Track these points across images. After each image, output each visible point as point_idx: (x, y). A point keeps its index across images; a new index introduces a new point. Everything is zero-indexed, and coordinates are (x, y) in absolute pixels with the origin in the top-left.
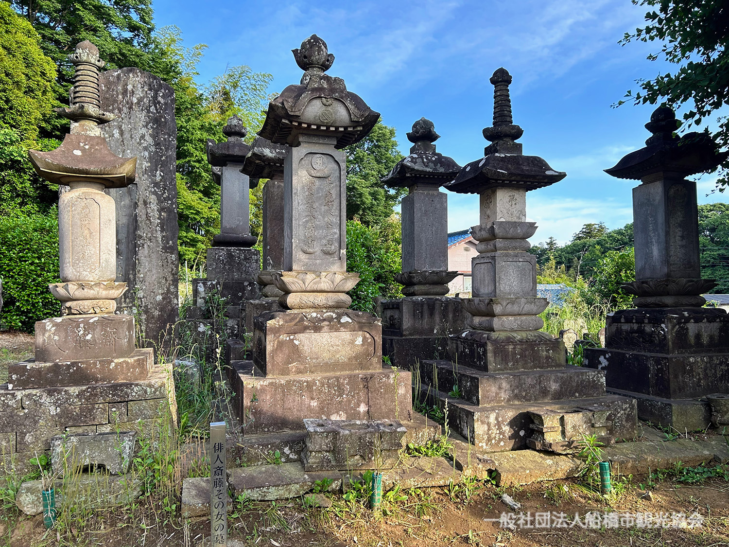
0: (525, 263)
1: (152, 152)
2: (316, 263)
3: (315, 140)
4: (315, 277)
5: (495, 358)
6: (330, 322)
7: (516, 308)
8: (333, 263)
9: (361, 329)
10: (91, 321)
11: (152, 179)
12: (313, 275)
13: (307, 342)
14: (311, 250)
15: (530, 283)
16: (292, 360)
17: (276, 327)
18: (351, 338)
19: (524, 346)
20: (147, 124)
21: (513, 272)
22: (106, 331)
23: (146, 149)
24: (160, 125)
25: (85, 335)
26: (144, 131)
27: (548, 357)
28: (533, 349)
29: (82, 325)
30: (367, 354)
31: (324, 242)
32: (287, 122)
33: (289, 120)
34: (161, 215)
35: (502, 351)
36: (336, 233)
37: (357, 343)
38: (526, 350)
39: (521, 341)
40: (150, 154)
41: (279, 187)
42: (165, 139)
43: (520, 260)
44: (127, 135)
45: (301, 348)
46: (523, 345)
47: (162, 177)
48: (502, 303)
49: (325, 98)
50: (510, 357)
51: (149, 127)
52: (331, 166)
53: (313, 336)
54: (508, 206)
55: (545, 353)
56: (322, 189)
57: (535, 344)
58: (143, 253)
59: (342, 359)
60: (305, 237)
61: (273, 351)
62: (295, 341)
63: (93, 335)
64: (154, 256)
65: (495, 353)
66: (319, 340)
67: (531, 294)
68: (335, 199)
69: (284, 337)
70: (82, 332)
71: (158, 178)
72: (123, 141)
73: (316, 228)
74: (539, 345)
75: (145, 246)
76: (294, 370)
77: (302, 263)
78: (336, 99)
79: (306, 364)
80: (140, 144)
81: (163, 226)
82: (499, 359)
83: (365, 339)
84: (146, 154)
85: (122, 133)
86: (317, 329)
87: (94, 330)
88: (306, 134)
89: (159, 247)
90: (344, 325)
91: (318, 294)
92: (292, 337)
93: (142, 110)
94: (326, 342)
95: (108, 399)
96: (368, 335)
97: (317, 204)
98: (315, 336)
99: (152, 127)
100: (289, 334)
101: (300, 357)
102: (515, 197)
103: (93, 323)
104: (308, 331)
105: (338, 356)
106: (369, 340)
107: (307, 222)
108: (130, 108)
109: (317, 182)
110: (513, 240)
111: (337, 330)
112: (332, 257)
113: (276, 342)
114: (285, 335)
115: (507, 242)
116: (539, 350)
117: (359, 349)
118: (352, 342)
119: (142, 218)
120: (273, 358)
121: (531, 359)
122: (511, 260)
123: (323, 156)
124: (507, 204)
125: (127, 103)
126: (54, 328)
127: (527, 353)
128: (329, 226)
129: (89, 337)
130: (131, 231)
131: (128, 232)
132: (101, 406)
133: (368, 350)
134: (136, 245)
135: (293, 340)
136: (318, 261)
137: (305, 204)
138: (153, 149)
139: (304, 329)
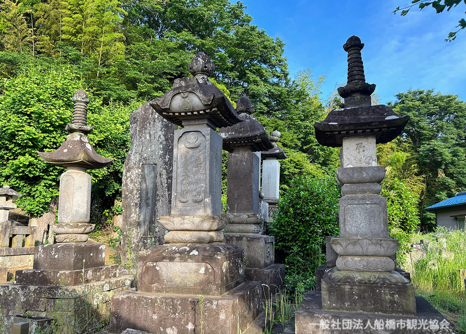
0: (374, 206)
1: (164, 144)
2: (187, 209)
3: (192, 122)
4: (181, 219)
5: (329, 296)
6: (181, 254)
7: (358, 249)
8: (199, 209)
9: (203, 260)
10: (58, 247)
11: (164, 161)
12: (180, 218)
13: (164, 269)
14: (184, 200)
15: (380, 225)
16: (155, 282)
17: (145, 256)
18: (196, 267)
19: (362, 288)
20: (162, 129)
21: (360, 214)
22: (64, 253)
23: (161, 143)
24: (168, 128)
25: (55, 255)
26: (160, 133)
27: (392, 302)
28: (373, 291)
29: (54, 249)
30: (208, 282)
31: (194, 193)
32: (165, 114)
33: (167, 112)
34: (168, 181)
35: (337, 290)
36: (202, 187)
37: (201, 272)
38: (365, 291)
39: (360, 282)
40: (163, 146)
41: (235, 157)
42: (171, 136)
43: (367, 202)
44: (153, 137)
45: (160, 272)
46: (361, 286)
47: (169, 158)
48: (342, 243)
49: (183, 93)
50: (347, 297)
51: (163, 130)
52: (201, 139)
53: (169, 264)
54: (355, 153)
55: (389, 297)
56: (194, 156)
57: (375, 287)
58: (159, 204)
59: (189, 284)
60: (181, 191)
61: (142, 273)
62: (156, 267)
63: (58, 255)
64: (165, 206)
65: (330, 291)
66: (172, 268)
67: (382, 236)
68: (203, 162)
69: (150, 264)
70: (53, 253)
71: (167, 160)
72: (151, 141)
73: (189, 184)
74: (381, 287)
75: (160, 200)
76: (154, 289)
77: (177, 210)
78: (190, 92)
79: (164, 285)
80: (158, 141)
81: (169, 188)
82: (334, 298)
83: (207, 269)
84: (161, 146)
85: (150, 137)
86: (172, 259)
87: (59, 252)
88: (186, 120)
89: (167, 200)
90: (192, 257)
91: (187, 232)
92: (155, 264)
93: (160, 121)
94: (178, 270)
95: (46, 296)
96: (209, 266)
97: (190, 167)
98: (170, 264)
99: (164, 130)
100: (153, 261)
101: (159, 279)
102: (363, 144)
103: (59, 248)
104: (165, 260)
105: (186, 282)
106: (210, 271)
107: (183, 180)
108: (154, 121)
109: (191, 151)
110: (361, 184)
111: (185, 261)
112: (199, 205)
113: (144, 267)
114: (150, 262)
115: (354, 187)
116: (380, 292)
117: (202, 277)
118: (197, 271)
119: (159, 184)
120: (142, 278)
121: (371, 301)
122: (356, 203)
123: (195, 133)
124: (354, 152)
125: (153, 118)
126: (42, 250)
127: (366, 295)
128: (197, 182)
129: (56, 256)
130: (155, 192)
131: (153, 192)
132: (43, 300)
133: (209, 279)
134: (156, 200)
135: (155, 266)
136: (188, 208)
137: (182, 167)
138: (165, 143)
139: (163, 259)
